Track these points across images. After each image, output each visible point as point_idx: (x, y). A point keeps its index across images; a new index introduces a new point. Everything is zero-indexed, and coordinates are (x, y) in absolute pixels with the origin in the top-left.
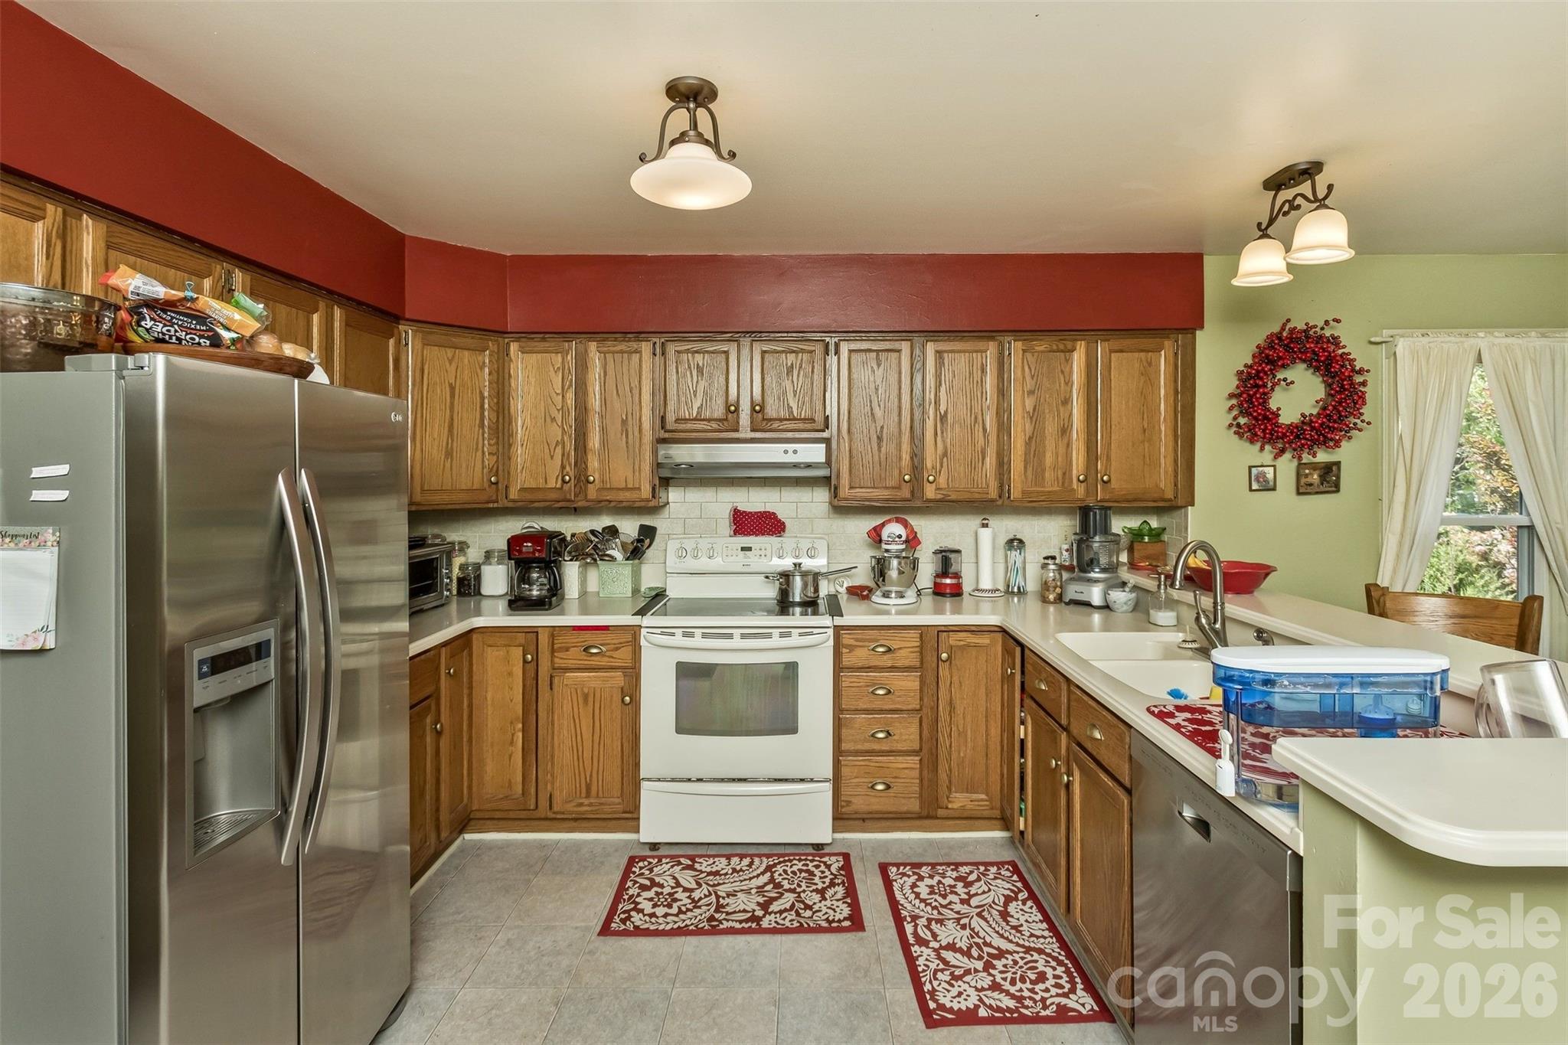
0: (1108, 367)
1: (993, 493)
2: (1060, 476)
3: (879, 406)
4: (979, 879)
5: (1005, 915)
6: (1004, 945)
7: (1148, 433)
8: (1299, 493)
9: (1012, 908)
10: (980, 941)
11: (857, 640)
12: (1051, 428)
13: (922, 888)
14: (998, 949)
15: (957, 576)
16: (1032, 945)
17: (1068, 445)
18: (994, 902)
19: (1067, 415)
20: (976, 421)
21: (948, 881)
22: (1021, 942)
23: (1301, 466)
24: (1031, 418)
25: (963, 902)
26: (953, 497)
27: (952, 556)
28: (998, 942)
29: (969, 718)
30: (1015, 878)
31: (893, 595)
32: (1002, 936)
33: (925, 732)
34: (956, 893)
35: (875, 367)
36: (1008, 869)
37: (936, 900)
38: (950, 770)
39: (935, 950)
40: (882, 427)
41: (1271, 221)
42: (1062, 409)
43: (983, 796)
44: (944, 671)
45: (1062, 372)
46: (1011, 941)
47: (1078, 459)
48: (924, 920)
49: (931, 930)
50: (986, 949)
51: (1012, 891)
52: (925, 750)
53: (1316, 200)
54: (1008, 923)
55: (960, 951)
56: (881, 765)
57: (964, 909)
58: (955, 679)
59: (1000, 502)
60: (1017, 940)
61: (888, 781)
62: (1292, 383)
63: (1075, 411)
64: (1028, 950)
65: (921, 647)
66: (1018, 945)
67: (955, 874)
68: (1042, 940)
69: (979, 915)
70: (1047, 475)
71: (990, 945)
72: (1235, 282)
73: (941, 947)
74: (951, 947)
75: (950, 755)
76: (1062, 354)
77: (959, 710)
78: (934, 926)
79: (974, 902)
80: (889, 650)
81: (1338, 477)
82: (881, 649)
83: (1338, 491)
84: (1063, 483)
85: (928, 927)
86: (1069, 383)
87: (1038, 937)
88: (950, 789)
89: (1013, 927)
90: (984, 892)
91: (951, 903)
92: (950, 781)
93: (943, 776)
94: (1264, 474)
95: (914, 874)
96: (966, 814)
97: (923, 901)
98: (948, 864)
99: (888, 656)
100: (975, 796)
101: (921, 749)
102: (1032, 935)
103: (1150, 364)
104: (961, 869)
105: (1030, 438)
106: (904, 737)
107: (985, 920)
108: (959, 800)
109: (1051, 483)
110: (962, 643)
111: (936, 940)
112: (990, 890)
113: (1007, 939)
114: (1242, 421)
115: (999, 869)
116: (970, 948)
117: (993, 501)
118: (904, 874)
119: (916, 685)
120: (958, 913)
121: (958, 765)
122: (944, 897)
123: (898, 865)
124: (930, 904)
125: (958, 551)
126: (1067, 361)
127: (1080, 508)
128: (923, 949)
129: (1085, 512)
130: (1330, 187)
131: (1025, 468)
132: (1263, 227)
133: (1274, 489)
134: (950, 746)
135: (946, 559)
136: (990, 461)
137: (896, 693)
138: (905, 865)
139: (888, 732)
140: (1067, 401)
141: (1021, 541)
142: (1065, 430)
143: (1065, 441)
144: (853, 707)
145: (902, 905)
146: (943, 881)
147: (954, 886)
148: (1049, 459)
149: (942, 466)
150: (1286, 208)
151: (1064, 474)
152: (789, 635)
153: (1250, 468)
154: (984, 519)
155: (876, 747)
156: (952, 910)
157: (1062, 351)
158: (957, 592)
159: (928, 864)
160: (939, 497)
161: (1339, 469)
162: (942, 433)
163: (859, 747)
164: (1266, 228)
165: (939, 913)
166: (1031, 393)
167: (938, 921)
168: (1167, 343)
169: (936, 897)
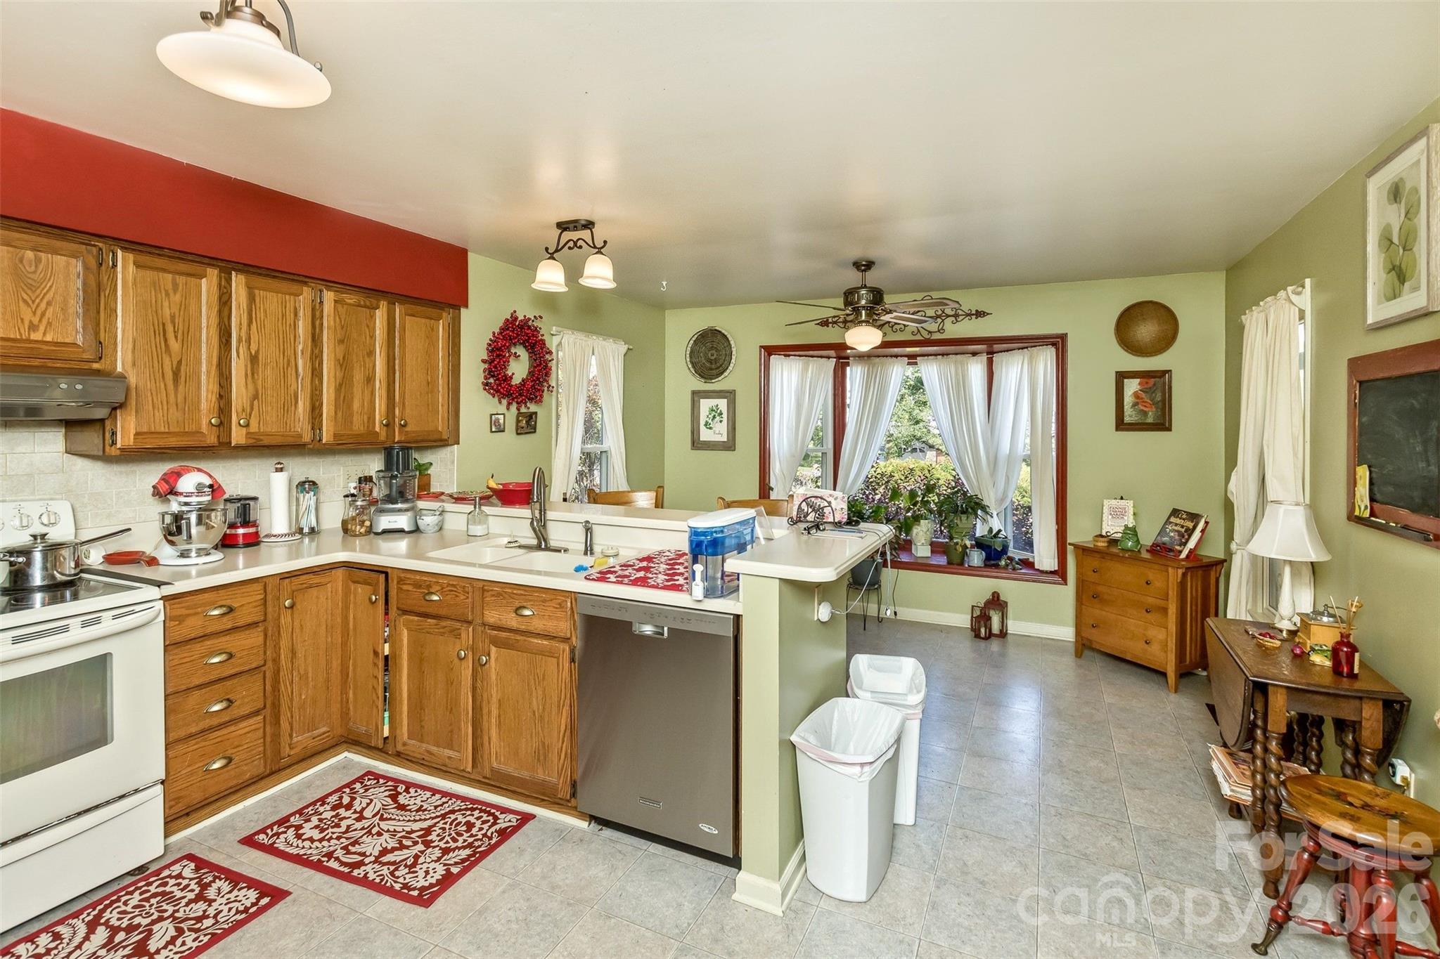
0: (403, 328)
1: (307, 437)
2: (366, 421)
3: (176, 337)
4: (353, 799)
5: (402, 807)
6: (425, 825)
7: (431, 385)
8: (518, 434)
9: (402, 799)
10: (404, 833)
11: (188, 608)
12: (358, 377)
13: (308, 831)
14: (422, 829)
15: (255, 525)
16: (443, 812)
17: (373, 393)
18: (383, 805)
19: (371, 365)
20: (288, 364)
21: (328, 815)
22: (433, 815)
23: (520, 414)
24: (341, 366)
25: (358, 820)
26: (266, 441)
27: (252, 503)
28: (416, 826)
29: (310, 659)
30: (382, 781)
31: (193, 554)
32: (415, 821)
33: (268, 688)
34: (345, 818)
35: (171, 292)
36: (369, 779)
37: (333, 833)
38: (292, 717)
39: (374, 862)
40: (180, 362)
41: (557, 251)
42: (367, 360)
43: (324, 729)
44: (285, 620)
45: (368, 326)
46: (425, 820)
47: (380, 405)
48: (339, 851)
49: (354, 853)
50: (413, 836)
51: (390, 790)
52: (268, 706)
53: (595, 247)
54: (410, 810)
55: (393, 850)
56: (219, 739)
57: (365, 823)
58: (297, 623)
59: (311, 446)
60: (428, 816)
61: (228, 753)
62: (519, 356)
63: (377, 363)
64: (443, 816)
65: (265, 600)
66: (433, 818)
67: (328, 807)
68: (446, 805)
69: (382, 819)
70: (355, 419)
71: (413, 832)
72: (533, 286)
73: (377, 858)
74: (384, 852)
75: (292, 700)
76: (368, 311)
77: (300, 655)
78: (352, 849)
79: (367, 814)
80: (231, 610)
81: (536, 423)
82: (216, 612)
83: (535, 432)
84: (368, 427)
85: (349, 852)
86: (373, 337)
87: (441, 805)
88: (291, 736)
89: (417, 811)
90: (368, 804)
91: (348, 827)
92: (292, 729)
93: (285, 725)
94: (498, 419)
95: (288, 828)
96: (309, 753)
97: (321, 840)
98: (314, 803)
99: (231, 615)
100: (316, 732)
101: (265, 706)
102: (436, 807)
103: (432, 330)
104: (328, 800)
105: (341, 385)
106: (246, 700)
107: (390, 819)
108: (302, 740)
109: (358, 426)
110: (305, 585)
111: (367, 856)
112: (371, 800)
113: (420, 820)
114: (492, 380)
115: (362, 783)
116: (400, 842)
117: (304, 445)
118: (278, 834)
119: (261, 639)
120: (363, 828)
121: (299, 709)
122: (338, 826)
123: (263, 831)
124: (331, 838)
125: (255, 499)
126: (372, 317)
127: (385, 449)
128: (363, 868)
129: (388, 452)
130: (605, 242)
131: (336, 412)
132: (550, 251)
133: (503, 431)
134: (292, 693)
135: (245, 509)
136: (302, 407)
137: (238, 655)
138: (271, 826)
139: (228, 700)
140: (371, 353)
141: (314, 483)
142: (370, 380)
143: (370, 389)
144: (184, 687)
145: (305, 854)
146: (323, 817)
147: (337, 815)
148: (356, 405)
149: (252, 409)
150: (571, 244)
151: (369, 418)
152: (97, 621)
153: (491, 415)
154: (278, 463)
155: (215, 721)
156: (356, 830)
157: (368, 308)
158: (253, 541)
159: (293, 814)
160: (251, 441)
161: (536, 417)
162: (253, 374)
163: (193, 730)
164: (553, 253)
165: (347, 839)
166: (341, 341)
167: (353, 844)
168: (445, 314)
169: (330, 830)
